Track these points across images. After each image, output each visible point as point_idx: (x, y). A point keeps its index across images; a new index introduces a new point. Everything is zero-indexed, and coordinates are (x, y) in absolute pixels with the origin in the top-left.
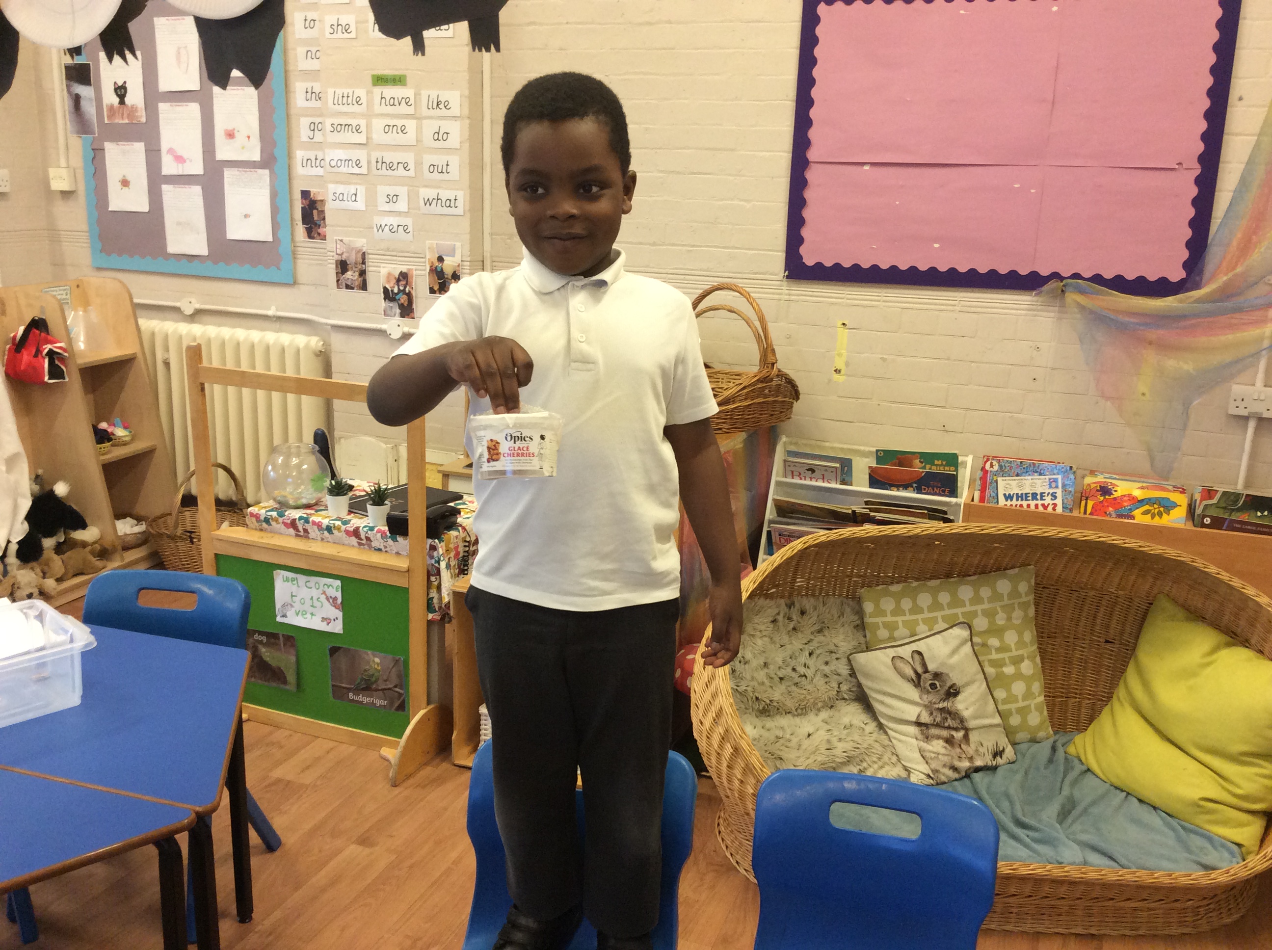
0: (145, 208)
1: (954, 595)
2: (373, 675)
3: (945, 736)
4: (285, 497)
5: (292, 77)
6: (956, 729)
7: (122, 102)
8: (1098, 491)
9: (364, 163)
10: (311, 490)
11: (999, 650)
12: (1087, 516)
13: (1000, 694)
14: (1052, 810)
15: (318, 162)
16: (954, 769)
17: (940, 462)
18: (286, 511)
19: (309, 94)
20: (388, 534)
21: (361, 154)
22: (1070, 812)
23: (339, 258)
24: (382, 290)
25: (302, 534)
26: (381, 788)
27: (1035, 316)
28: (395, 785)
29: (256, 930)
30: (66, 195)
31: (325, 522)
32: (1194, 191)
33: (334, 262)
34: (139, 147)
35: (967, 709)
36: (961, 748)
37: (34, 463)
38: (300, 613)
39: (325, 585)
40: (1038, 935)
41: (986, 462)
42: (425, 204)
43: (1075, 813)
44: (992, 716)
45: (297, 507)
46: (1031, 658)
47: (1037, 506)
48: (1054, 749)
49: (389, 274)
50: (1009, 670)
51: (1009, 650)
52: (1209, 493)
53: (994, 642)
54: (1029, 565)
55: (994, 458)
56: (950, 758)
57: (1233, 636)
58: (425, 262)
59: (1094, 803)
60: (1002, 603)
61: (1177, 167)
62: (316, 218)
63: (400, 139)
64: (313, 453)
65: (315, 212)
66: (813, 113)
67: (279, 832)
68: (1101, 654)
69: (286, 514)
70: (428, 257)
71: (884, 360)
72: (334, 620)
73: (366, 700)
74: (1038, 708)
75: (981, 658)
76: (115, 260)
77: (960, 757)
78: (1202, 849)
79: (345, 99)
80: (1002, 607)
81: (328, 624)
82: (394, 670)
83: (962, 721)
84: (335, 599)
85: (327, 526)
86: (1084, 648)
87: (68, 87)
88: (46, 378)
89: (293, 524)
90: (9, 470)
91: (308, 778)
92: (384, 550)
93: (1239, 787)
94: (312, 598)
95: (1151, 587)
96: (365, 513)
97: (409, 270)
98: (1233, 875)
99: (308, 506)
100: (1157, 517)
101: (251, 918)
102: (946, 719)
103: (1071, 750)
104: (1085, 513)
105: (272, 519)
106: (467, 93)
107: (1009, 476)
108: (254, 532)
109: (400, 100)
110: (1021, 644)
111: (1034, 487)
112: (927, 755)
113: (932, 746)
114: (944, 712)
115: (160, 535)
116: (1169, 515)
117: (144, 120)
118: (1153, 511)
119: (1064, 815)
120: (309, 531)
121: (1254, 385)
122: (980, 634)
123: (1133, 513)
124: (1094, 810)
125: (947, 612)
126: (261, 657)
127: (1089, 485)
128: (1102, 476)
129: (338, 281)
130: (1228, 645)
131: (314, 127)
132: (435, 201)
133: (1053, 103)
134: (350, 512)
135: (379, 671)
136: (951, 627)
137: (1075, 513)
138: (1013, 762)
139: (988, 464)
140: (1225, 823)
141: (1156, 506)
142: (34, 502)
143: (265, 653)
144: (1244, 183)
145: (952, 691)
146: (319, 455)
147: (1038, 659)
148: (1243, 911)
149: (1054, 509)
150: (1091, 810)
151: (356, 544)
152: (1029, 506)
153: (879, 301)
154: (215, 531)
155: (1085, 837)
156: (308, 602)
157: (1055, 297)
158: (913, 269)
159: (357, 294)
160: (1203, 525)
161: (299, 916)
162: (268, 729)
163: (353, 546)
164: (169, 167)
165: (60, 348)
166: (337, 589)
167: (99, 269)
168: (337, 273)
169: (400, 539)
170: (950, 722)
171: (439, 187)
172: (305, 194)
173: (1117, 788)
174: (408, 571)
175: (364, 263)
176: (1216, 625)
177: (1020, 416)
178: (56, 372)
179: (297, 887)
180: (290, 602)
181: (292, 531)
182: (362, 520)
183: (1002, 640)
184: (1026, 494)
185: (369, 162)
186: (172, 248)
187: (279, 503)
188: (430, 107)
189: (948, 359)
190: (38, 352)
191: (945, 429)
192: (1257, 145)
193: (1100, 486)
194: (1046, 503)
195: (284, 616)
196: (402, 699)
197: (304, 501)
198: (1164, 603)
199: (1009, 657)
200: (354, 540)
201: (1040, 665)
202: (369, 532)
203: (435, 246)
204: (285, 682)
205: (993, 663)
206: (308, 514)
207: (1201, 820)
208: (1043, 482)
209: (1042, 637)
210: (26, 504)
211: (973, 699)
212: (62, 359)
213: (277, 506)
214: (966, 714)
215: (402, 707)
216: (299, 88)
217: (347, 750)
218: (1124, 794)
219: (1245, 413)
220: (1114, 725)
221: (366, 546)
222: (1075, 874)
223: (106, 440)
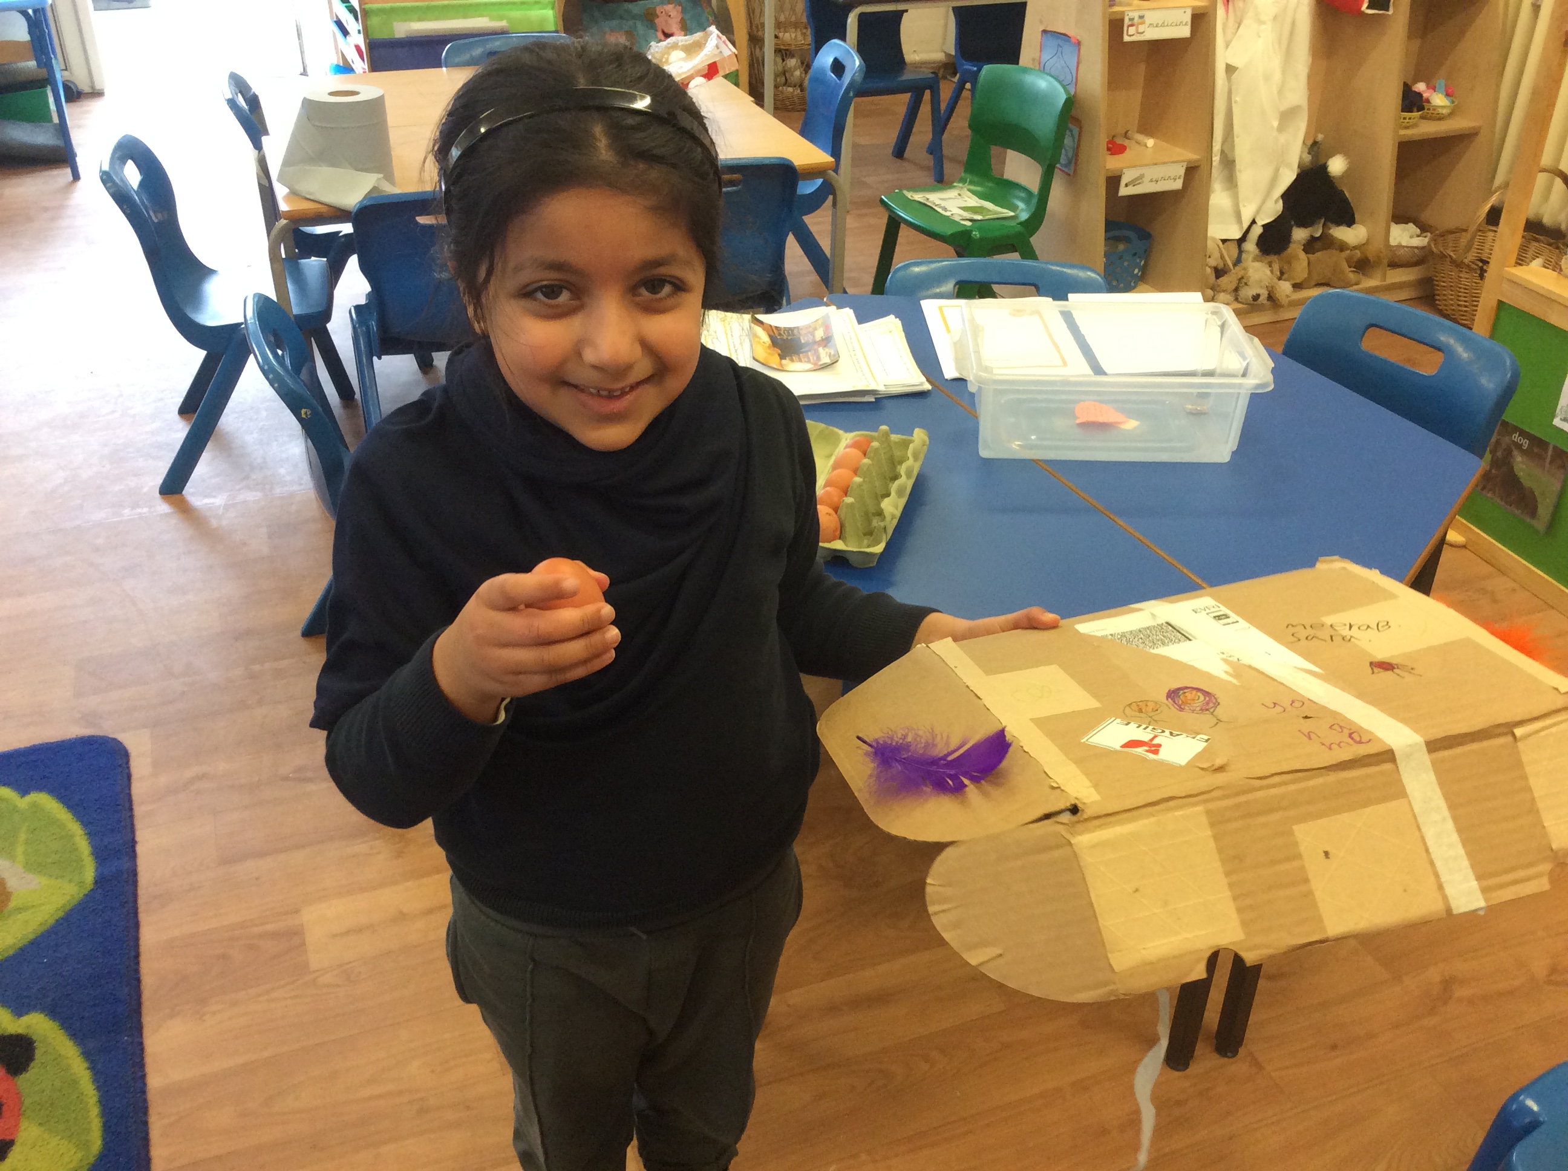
37: (1316, 123)
88: (1365, 8)
90: (1281, 129)
126: (1509, 469)
142: (1298, 177)
143: (1521, 465)
162: (1487, 569)
204: (1533, 513)
223: (1415, 110)
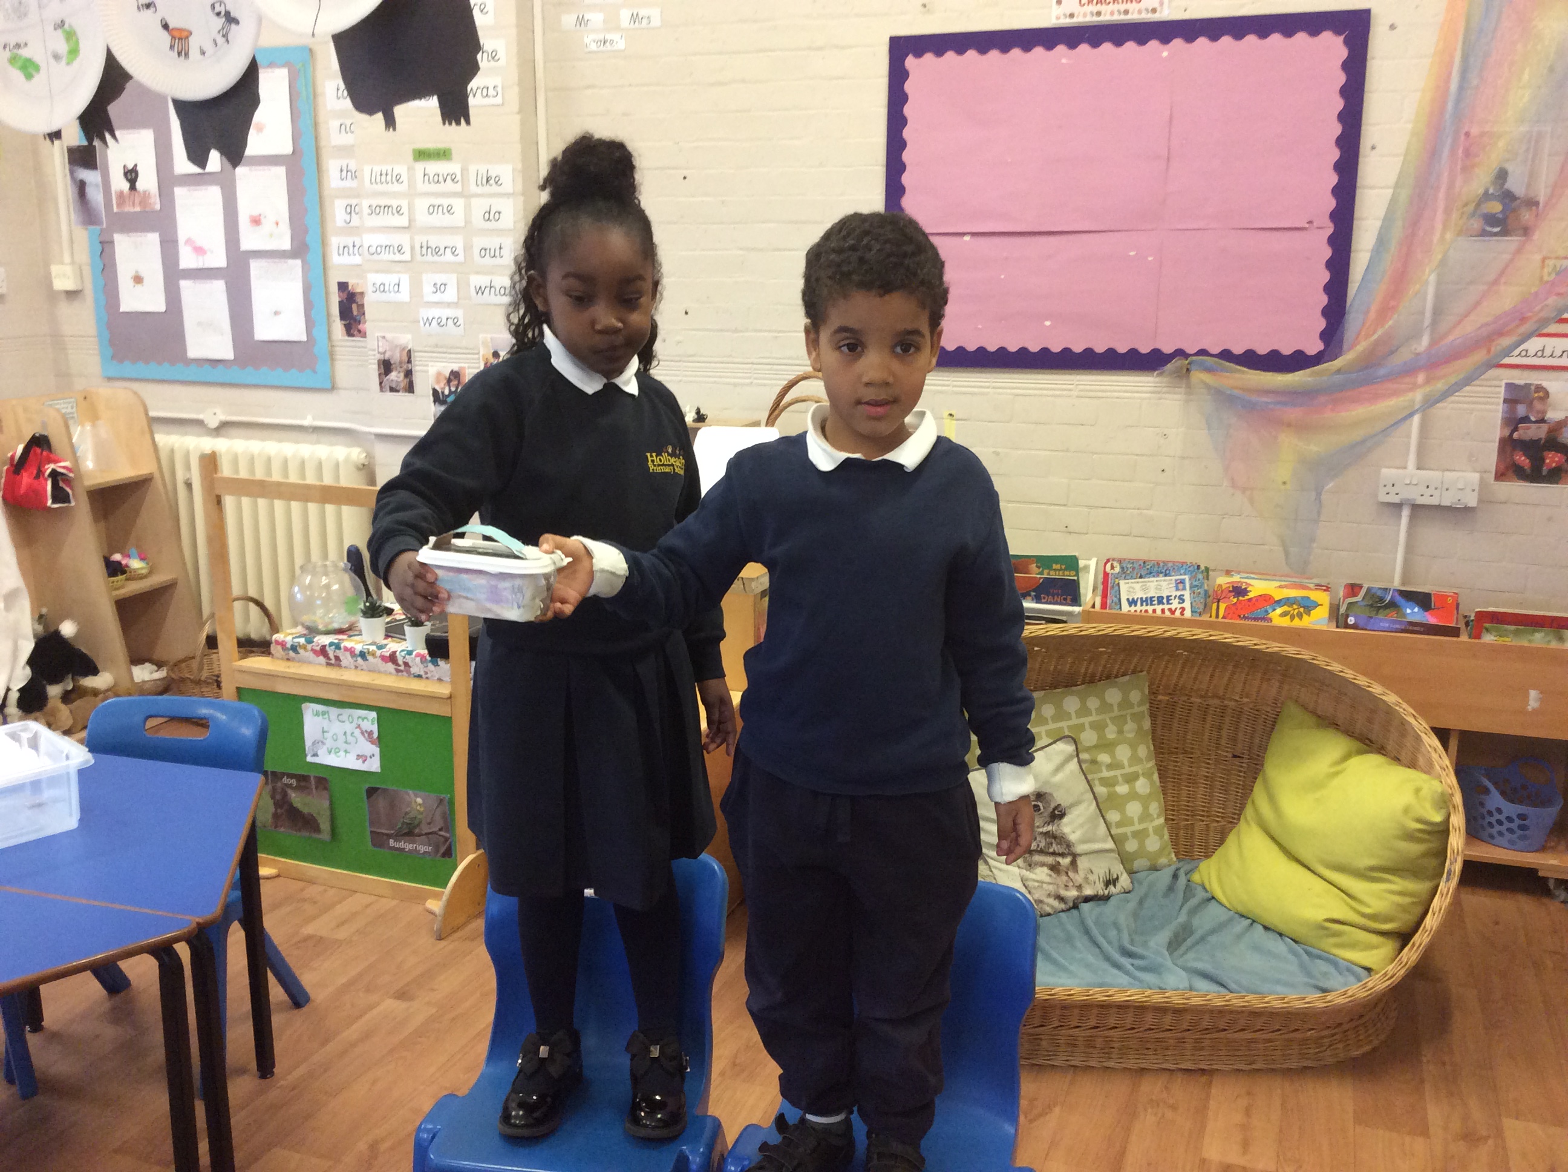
0: (162, 308)
1: (1059, 706)
2: (416, 818)
3: (1050, 863)
4: (315, 622)
5: (325, 153)
6: (1062, 855)
7: (133, 187)
8: (1230, 591)
9: (407, 248)
10: (345, 614)
11: (1110, 767)
12: (1220, 619)
13: (1113, 816)
14: (1162, 938)
15: (356, 249)
16: (1061, 899)
17: (1058, 567)
18: (314, 637)
19: (344, 173)
20: (429, 658)
21: (404, 239)
22: (1185, 940)
23: (381, 357)
24: (431, 392)
25: (333, 661)
26: (425, 940)
27: (1160, 399)
28: (440, 939)
29: (278, 1085)
30: (72, 295)
31: (358, 648)
32: (1327, 253)
33: (376, 362)
34: (153, 239)
35: (1074, 832)
36: (1068, 876)
37: (37, 599)
38: (333, 751)
39: (359, 717)
40: (1143, 1070)
41: (1106, 564)
42: (477, 293)
43: (1189, 942)
44: (1104, 841)
45: (328, 633)
46: (1148, 775)
47: (1163, 611)
48: (1175, 876)
49: (439, 374)
50: (1122, 789)
51: (1122, 767)
52: (1353, 589)
53: (1104, 758)
54: (1141, 671)
55: (1113, 560)
56: (1055, 887)
57: (1369, 743)
58: (479, 359)
59: (1213, 931)
60: (1113, 715)
61: (1307, 226)
62: (355, 313)
63: (445, 220)
64: (345, 570)
65: (354, 306)
66: (906, 179)
67: (308, 989)
68: (1228, 770)
69: (315, 640)
70: (481, 353)
71: (997, 454)
72: (371, 757)
73: (409, 847)
74: (1158, 831)
75: (1090, 777)
76: (128, 368)
77: (1066, 886)
78: (1325, 974)
79: (383, 178)
80: (1110, 718)
81: (364, 761)
82: (438, 809)
83: (1069, 845)
84: (371, 733)
85: (361, 652)
86: (1208, 764)
87: (72, 173)
88: (49, 502)
89: (323, 651)
90: (8, 608)
91: (342, 934)
92: (424, 676)
93: (1368, 906)
94: (345, 734)
95: (1279, 693)
96: (403, 637)
97: (461, 368)
98: (1351, 996)
99: (340, 631)
100: (1297, 619)
101: (272, 1074)
102: (1052, 844)
103: (1196, 877)
104: (1217, 616)
105: (300, 646)
106: (519, 166)
107: (1132, 578)
108: (280, 662)
109: (445, 177)
110: (1134, 759)
111: (1160, 589)
112: (1030, 884)
113: (1036, 874)
114: (1049, 837)
115: (183, 680)
116: (1309, 615)
117: (158, 207)
118: (1292, 612)
119: (1174, 945)
120: (341, 658)
121: (1405, 468)
122: (1088, 749)
123: (1270, 616)
124: (1213, 939)
125: (1052, 726)
126: (291, 805)
127: (1220, 586)
128: (1239, 576)
129: (381, 383)
130: (1360, 752)
131: (350, 210)
132: (487, 290)
133: (1168, 159)
134: (387, 636)
135: (421, 813)
136: (1054, 742)
137: (1205, 618)
138: (1129, 892)
139: (1108, 566)
140: (1353, 946)
141: (1295, 606)
142: (36, 644)
143: (296, 799)
144: (1381, 241)
145: (1056, 812)
146: (353, 575)
147: (1156, 776)
148: (1376, 1043)
149: (1182, 614)
150: (1210, 938)
151: (393, 671)
152: (1154, 611)
153: (988, 387)
154: (236, 661)
155: (1200, 965)
156: (342, 738)
157: (1180, 377)
158: (1023, 351)
159: (403, 397)
160: (1347, 626)
161: (325, 1071)
162: (300, 884)
163: (390, 673)
164: (187, 260)
165: (64, 467)
166: (372, 721)
167: (110, 379)
168: (380, 375)
169: (441, 663)
170: (1055, 847)
171: (492, 274)
172: (343, 286)
173: (1242, 916)
174: (450, 697)
175: (409, 361)
176: (1349, 732)
177: (1150, 512)
178: (60, 496)
179: (325, 1042)
180: (322, 739)
181: (322, 659)
182: (400, 644)
183: (1113, 755)
184: (1151, 598)
185: (412, 248)
186: (193, 352)
187: (308, 628)
188: (479, 183)
189: (1067, 450)
190: (40, 473)
191: (1067, 530)
192: (1393, 201)
193: (1233, 586)
194: (1173, 607)
195: (315, 755)
196: (448, 843)
197: (336, 626)
198: (1292, 709)
199: (1122, 775)
200: (390, 667)
201: (1158, 784)
202: (407, 657)
203: (489, 340)
204: (317, 829)
205: (1104, 782)
206: (340, 640)
207: (1328, 944)
208: (1168, 584)
209: (1163, 753)
210: (27, 647)
211: (1081, 820)
212: (68, 481)
213: (305, 632)
214: (1073, 837)
215: (448, 853)
216: (332, 167)
217: (388, 904)
218: (1249, 921)
219: (1396, 500)
220: (1240, 846)
221: (405, 673)
222: (1177, 1000)
223: (119, 573)
